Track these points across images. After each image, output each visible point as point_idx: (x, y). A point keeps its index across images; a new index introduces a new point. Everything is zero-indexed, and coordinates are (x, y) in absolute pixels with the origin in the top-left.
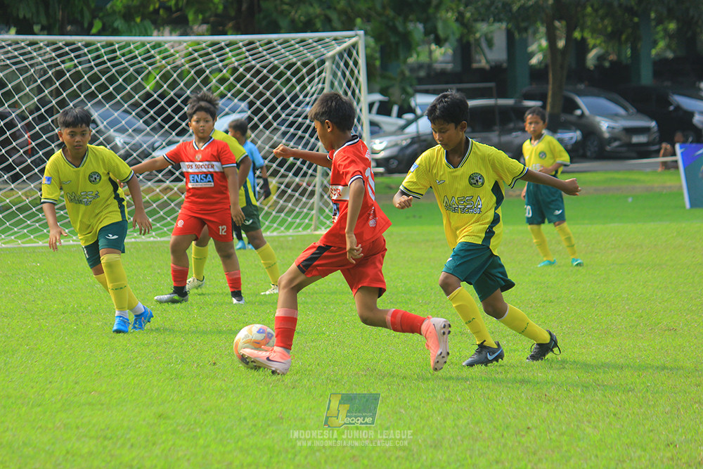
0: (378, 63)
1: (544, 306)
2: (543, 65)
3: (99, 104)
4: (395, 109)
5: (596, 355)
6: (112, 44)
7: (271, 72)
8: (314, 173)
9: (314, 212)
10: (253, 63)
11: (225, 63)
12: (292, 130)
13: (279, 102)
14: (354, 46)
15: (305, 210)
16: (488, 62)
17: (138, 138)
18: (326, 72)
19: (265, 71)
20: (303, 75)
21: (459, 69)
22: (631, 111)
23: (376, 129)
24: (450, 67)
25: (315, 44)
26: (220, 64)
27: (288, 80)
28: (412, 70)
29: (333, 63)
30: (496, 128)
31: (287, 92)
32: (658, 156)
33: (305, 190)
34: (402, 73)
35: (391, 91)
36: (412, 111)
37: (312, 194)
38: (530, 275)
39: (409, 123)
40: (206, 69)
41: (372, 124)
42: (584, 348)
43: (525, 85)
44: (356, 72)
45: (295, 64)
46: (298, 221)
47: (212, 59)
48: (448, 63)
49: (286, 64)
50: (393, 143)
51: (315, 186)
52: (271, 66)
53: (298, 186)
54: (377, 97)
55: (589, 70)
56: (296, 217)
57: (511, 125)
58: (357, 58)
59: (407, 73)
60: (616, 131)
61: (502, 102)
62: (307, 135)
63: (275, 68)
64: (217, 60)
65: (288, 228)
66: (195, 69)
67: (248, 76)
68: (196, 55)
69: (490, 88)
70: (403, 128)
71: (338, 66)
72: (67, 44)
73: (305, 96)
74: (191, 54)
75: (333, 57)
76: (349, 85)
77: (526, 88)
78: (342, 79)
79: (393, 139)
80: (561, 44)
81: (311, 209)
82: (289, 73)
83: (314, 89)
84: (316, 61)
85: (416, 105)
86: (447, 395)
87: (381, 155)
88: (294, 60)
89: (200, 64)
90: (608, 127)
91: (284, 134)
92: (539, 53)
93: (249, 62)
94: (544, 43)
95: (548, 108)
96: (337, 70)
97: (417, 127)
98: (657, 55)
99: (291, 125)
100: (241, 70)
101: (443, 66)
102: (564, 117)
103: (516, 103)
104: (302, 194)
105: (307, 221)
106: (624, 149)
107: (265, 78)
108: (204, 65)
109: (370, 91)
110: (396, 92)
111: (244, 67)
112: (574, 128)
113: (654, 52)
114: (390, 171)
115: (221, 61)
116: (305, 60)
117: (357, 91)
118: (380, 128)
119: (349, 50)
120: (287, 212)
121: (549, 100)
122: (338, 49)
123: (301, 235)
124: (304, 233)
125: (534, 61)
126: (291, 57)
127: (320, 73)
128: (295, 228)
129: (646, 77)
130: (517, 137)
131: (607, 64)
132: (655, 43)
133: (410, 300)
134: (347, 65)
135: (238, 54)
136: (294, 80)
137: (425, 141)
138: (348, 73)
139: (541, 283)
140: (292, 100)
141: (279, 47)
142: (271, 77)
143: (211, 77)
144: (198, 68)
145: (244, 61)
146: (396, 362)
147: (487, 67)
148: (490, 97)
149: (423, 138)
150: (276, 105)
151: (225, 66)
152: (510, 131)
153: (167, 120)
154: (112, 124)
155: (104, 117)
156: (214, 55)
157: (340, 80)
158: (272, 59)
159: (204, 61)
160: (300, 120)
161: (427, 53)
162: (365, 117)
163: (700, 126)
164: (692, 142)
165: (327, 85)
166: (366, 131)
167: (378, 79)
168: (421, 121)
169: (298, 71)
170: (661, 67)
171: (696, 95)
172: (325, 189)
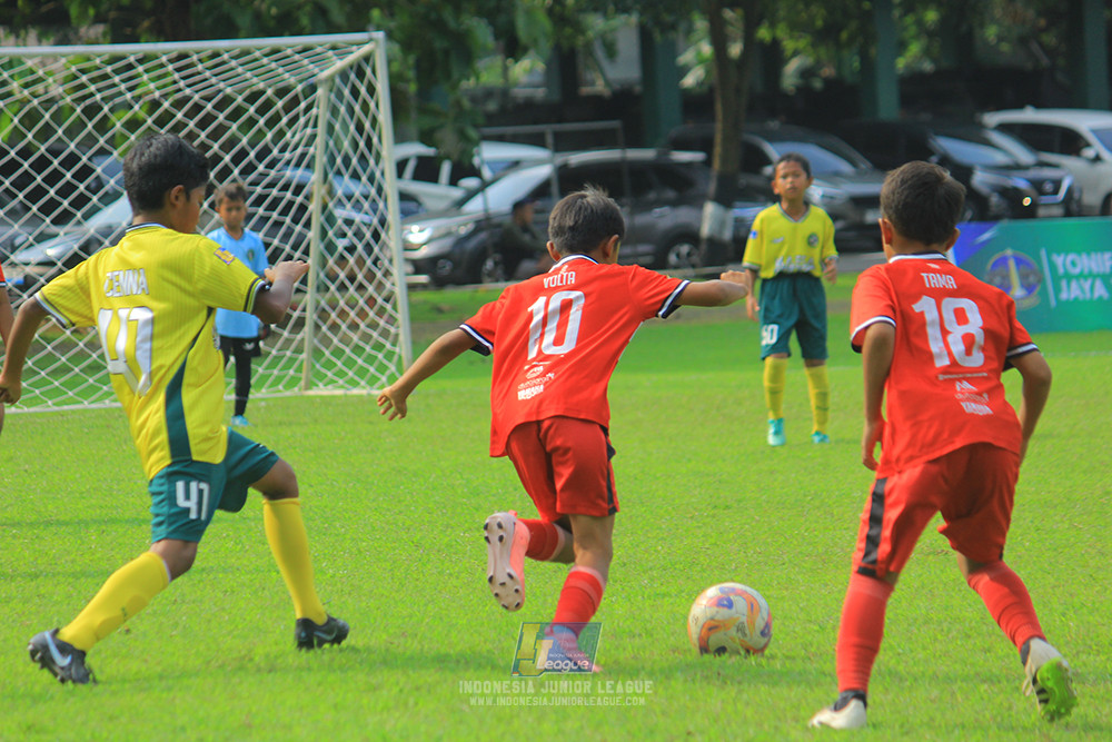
0: (412, 88)
1: (714, 516)
2: (705, 89)
4: (446, 169)
5: (808, 600)
7: (220, 107)
8: (302, 287)
9: (304, 356)
10: (188, 91)
11: (137, 92)
12: (260, 211)
13: (236, 160)
14: (367, 58)
15: (288, 353)
16: (608, 83)
18: (318, 107)
19: (209, 106)
20: (277, 112)
21: (556, 97)
22: (863, 166)
23: (411, 207)
24: (540, 93)
25: (297, 57)
26: (129, 96)
27: (252, 122)
28: (474, 100)
29: (331, 91)
30: (625, 201)
31: (249, 143)
34: (458, 103)
35: (438, 135)
36: (475, 173)
37: (300, 323)
38: (689, 460)
39: (471, 195)
40: (103, 104)
41: (404, 197)
42: (787, 589)
43: (672, 121)
44: (372, 105)
45: (262, 92)
46: (275, 372)
47: (114, 85)
48: (538, 86)
49: (247, 92)
50: (442, 231)
51: (304, 310)
52: (220, 96)
54: (415, 149)
55: (786, 95)
56: (272, 365)
57: (652, 196)
58: (373, 81)
59: (466, 104)
60: (837, 202)
61: (634, 154)
62: (288, 220)
63: (227, 100)
64: (123, 87)
66: (82, 105)
67: (179, 115)
68: (84, 78)
69: (612, 132)
70: (461, 203)
71: (340, 96)
73: (283, 150)
74: (75, 77)
75: (331, 79)
76: (360, 128)
77: (676, 129)
78: (348, 118)
80: (735, 50)
81: (299, 350)
82: (252, 110)
83: (297, 138)
84: (299, 88)
85: (483, 162)
87: (424, 252)
88: (261, 86)
89: (92, 95)
90: (823, 196)
92: (698, 67)
93: (180, 90)
94: (707, 49)
95: (717, 164)
96: (338, 104)
97: (485, 202)
98: (907, 67)
99: (258, 202)
100: (166, 104)
101: (527, 92)
102: (744, 180)
103: (658, 155)
105: (291, 372)
106: (851, 234)
107: (209, 119)
108: (98, 97)
109: (400, 138)
110: (448, 137)
111: (171, 99)
112: (762, 198)
113: (901, 61)
114: (439, 283)
115: (130, 89)
116: (281, 85)
117: (375, 140)
118: (419, 203)
119: (359, 67)
121: (718, 150)
122: (340, 64)
123: (282, 398)
124: (288, 393)
125: (689, 81)
126: (255, 80)
127: (308, 108)
128: (271, 386)
129: (888, 106)
130: (661, 216)
131: (818, 84)
132: (903, 45)
133: (477, 510)
134: (355, 93)
135: (159, 77)
136: (262, 121)
137: (499, 225)
138: (357, 108)
139: (708, 475)
140: (260, 157)
141: (233, 63)
142: (221, 117)
143: (113, 118)
144: (88, 102)
145: (171, 88)
146: (454, 622)
147: (607, 92)
148: (612, 145)
149: (495, 221)
150: (232, 166)
151: (137, 99)
152: (649, 207)
156: (117, 79)
157: (344, 120)
158: (222, 85)
159: (99, 90)
160: (275, 192)
161: (499, 70)
162: (391, 186)
163: (984, 190)
164: (971, 220)
165: (321, 129)
166: (393, 210)
167: (413, 115)
168: (492, 192)
169: (268, 105)
170: (914, 88)
171: (976, 136)
172: (323, 315)
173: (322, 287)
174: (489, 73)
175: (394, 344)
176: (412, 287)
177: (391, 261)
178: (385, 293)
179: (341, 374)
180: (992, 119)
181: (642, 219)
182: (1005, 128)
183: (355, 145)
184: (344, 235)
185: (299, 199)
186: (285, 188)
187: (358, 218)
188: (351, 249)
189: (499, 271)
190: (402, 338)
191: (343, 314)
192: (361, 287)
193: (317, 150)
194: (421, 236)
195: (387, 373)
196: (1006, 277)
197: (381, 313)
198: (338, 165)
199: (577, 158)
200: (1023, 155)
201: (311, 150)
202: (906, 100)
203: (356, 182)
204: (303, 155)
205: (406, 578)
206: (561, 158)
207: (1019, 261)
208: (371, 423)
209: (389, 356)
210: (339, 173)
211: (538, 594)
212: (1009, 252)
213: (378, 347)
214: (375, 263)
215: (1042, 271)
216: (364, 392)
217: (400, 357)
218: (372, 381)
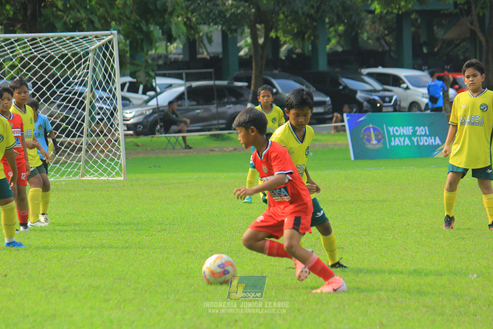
0: (128, 55)
2: (248, 57)
4: (141, 87)
7: (49, 60)
8: (81, 135)
9: (81, 163)
10: (35, 54)
11: (14, 54)
12: (65, 103)
13: (55, 82)
14: (110, 42)
15: (75, 162)
16: (208, 53)
18: (89, 61)
20: (72, 63)
21: (187, 59)
22: (312, 89)
23: (126, 102)
24: (181, 57)
25: (81, 40)
26: (11, 55)
27: (62, 67)
28: (153, 59)
29: (95, 55)
30: (215, 102)
31: (60, 75)
32: (331, 123)
33: (75, 147)
34: (147, 61)
35: (137, 74)
36: (154, 89)
37: (80, 150)
38: (239, 209)
39: (151, 98)
41: (124, 98)
42: (278, 262)
43: (235, 71)
44: (112, 61)
45: (66, 55)
46: (69, 170)
47: (5, 51)
48: (179, 54)
49: (60, 54)
50: (139, 113)
51: (82, 144)
52: (49, 55)
53: (70, 144)
54: (128, 79)
55: (281, 60)
56: (68, 167)
57: (226, 100)
58: (112, 51)
59: (150, 61)
61: (218, 83)
62: (76, 107)
63: (52, 57)
64: (8, 51)
65: (62, 175)
67: (32, 64)
69: (211, 73)
70: (147, 101)
71: (98, 56)
73: (74, 79)
75: (95, 50)
76: (106, 70)
77: (236, 73)
78: (101, 66)
79: (140, 110)
80: (261, 41)
81: (79, 161)
82: (62, 62)
83: (80, 73)
84: (82, 53)
85: (156, 85)
86: (177, 297)
87: (131, 121)
88: (66, 52)
91: (59, 106)
92: (246, 48)
93: (32, 53)
94: (249, 40)
95: (252, 87)
96: (97, 60)
97: (157, 101)
98: (331, 49)
99: (63, 100)
100: (26, 59)
101: (176, 56)
103: (229, 83)
104: (72, 150)
105: (76, 170)
107: (44, 65)
109: (122, 75)
110: (142, 75)
111: (28, 57)
113: (328, 47)
114: (138, 134)
115: (12, 53)
116: (74, 52)
117: (113, 75)
118: (130, 101)
119: (107, 44)
120: (61, 163)
121: (253, 82)
122: (98, 44)
123: (71, 181)
124: (74, 178)
125: (242, 53)
126: (63, 50)
127: (85, 61)
128: (67, 176)
129: (323, 65)
130: (229, 108)
131: (294, 56)
132: (329, 40)
134: (105, 55)
135: (24, 48)
136: (66, 66)
137: (163, 111)
138: (105, 62)
139: (246, 215)
140: (65, 81)
141: (55, 42)
142: (49, 64)
143: (5, 64)
145: (28, 52)
146: (141, 273)
147: (208, 57)
148: (210, 79)
149: (161, 109)
150: (53, 84)
151: (15, 56)
152: (224, 104)
156: (6, 48)
158: (50, 51)
160: (70, 96)
161: (164, 47)
162: (119, 94)
163: (361, 100)
164: (355, 112)
165: (90, 70)
166: (119, 103)
167: (128, 66)
168: (159, 97)
169: (69, 59)
170: (334, 58)
171: (358, 78)
172: (89, 146)
173: (89, 135)
174: (160, 48)
175: (118, 159)
176: (126, 135)
177: (118, 125)
178: (115, 138)
179: (96, 171)
180: (365, 71)
181: (221, 109)
182: (370, 75)
183: (105, 77)
184: (99, 114)
185: (81, 99)
186: (75, 94)
187: (105, 107)
188: (101, 120)
189: (162, 130)
190: (121, 156)
191: (98, 146)
192: (105, 135)
193: (89, 79)
194: (131, 115)
195: (116, 171)
196: (370, 136)
197: (113, 146)
198: (97, 85)
199: (195, 84)
200: (377, 86)
201: (86, 79)
202: (330, 63)
203: (104, 93)
204: (83, 81)
205: (121, 255)
206: (188, 84)
207: (375, 129)
208: (108, 191)
209: (116, 164)
210: (97, 88)
211: (176, 262)
212: (371, 126)
213: (112, 160)
214: (111, 126)
215: (384, 134)
216: (106, 178)
217: (121, 164)
218: (109, 174)
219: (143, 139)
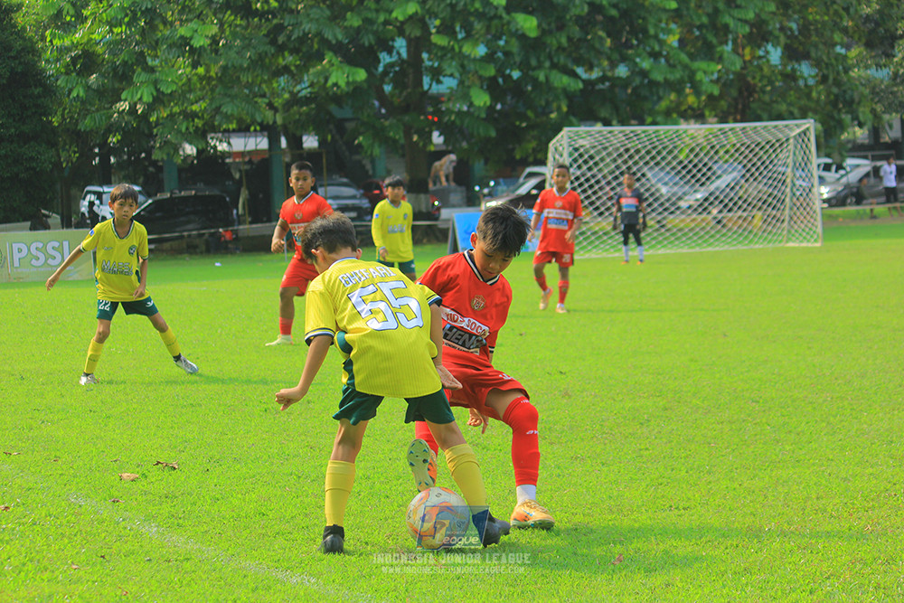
0: (822, 140)
3: (651, 168)
4: (834, 168)
6: (657, 131)
7: (757, 146)
9: (785, 232)
10: (746, 141)
11: (728, 141)
12: (770, 182)
13: (762, 164)
14: (808, 129)
15: (779, 231)
16: (890, 138)
17: (676, 189)
18: (790, 146)
19: (753, 146)
20: (776, 148)
21: (872, 143)
23: (822, 180)
24: (866, 141)
25: (783, 128)
26: (726, 142)
27: (768, 151)
28: (844, 143)
29: (795, 140)
31: (767, 158)
33: (779, 218)
35: (832, 156)
36: (844, 168)
37: (784, 221)
39: (842, 176)
40: (717, 145)
41: (820, 177)
44: (809, 145)
45: (771, 141)
46: (775, 238)
47: (721, 139)
48: (866, 139)
49: (766, 141)
51: (785, 216)
52: (757, 142)
53: (775, 216)
54: (823, 160)
56: (774, 236)
58: (809, 136)
62: (780, 185)
63: (759, 144)
64: (724, 139)
66: (710, 145)
67: (743, 149)
68: (710, 136)
70: (839, 179)
71: (798, 142)
72: (632, 132)
73: (778, 161)
74: (708, 136)
75: (795, 137)
76: (805, 153)
78: (801, 149)
79: (833, 187)
81: (783, 230)
82: (768, 147)
83: (783, 156)
84: (784, 139)
85: (846, 165)
87: (826, 196)
88: (771, 138)
89: (713, 142)
91: (766, 184)
93: (743, 140)
96: (797, 144)
97: (848, 179)
99: (769, 179)
100: (738, 145)
101: (862, 141)
104: (777, 221)
105: (780, 238)
107: (753, 150)
108: (715, 142)
109: (818, 157)
110: (836, 156)
111: (740, 143)
114: (832, 207)
115: (726, 140)
116: (777, 138)
117: (810, 157)
118: (824, 179)
119: (805, 132)
120: (768, 233)
122: (798, 131)
123: (777, 247)
124: (779, 245)
126: (769, 137)
127: (787, 146)
128: (773, 243)
134: (803, 141)
135: (736, 136)
136: (771, 151)
140: (770, 163)
141: (762, 131)
142: (757, 149)
143: (720, 150)
144: (712, 144)
145: (740, 139)
147: (889, 141)
150: (761, 166)
151: (729, 143)
153: (693, 176)
154: (659, 180)
155: (654, 176)
156: (722, 136)
157: (799, 150)
158: (757, 138)
159: (716, 140)
160: (775, 175)
162: (815, 173)
165: (791, 154)
166: (816, 181)
168: (850, 175)
169: (773, 145)
175: (816, 228)
176: (822, 208)
177: (815, 199)
178: (813, 210)
179: (797, 239)
183: (803, 159)
184: (799, 190)
185: (784, 178)
186: (779, 174)
187: (804, 184)
188: (801, 195)
190: (818, 226)
191: (798, 218)
192: (805, 208)
193: (790, 161)
194: (825, 192)
195: (814, 238)
197: (812, 217)
198: (797, 166)
201: (788, 161)
203: (804, 172)
204: (785, 163)
206: (872, 164)
208: (808, 256)
209: (814, 232)
210: (797, 169)
213: (811, 229)
214: (810, 200)
217: (818, 232)
218: (808, 241)
219: (837, 211)
